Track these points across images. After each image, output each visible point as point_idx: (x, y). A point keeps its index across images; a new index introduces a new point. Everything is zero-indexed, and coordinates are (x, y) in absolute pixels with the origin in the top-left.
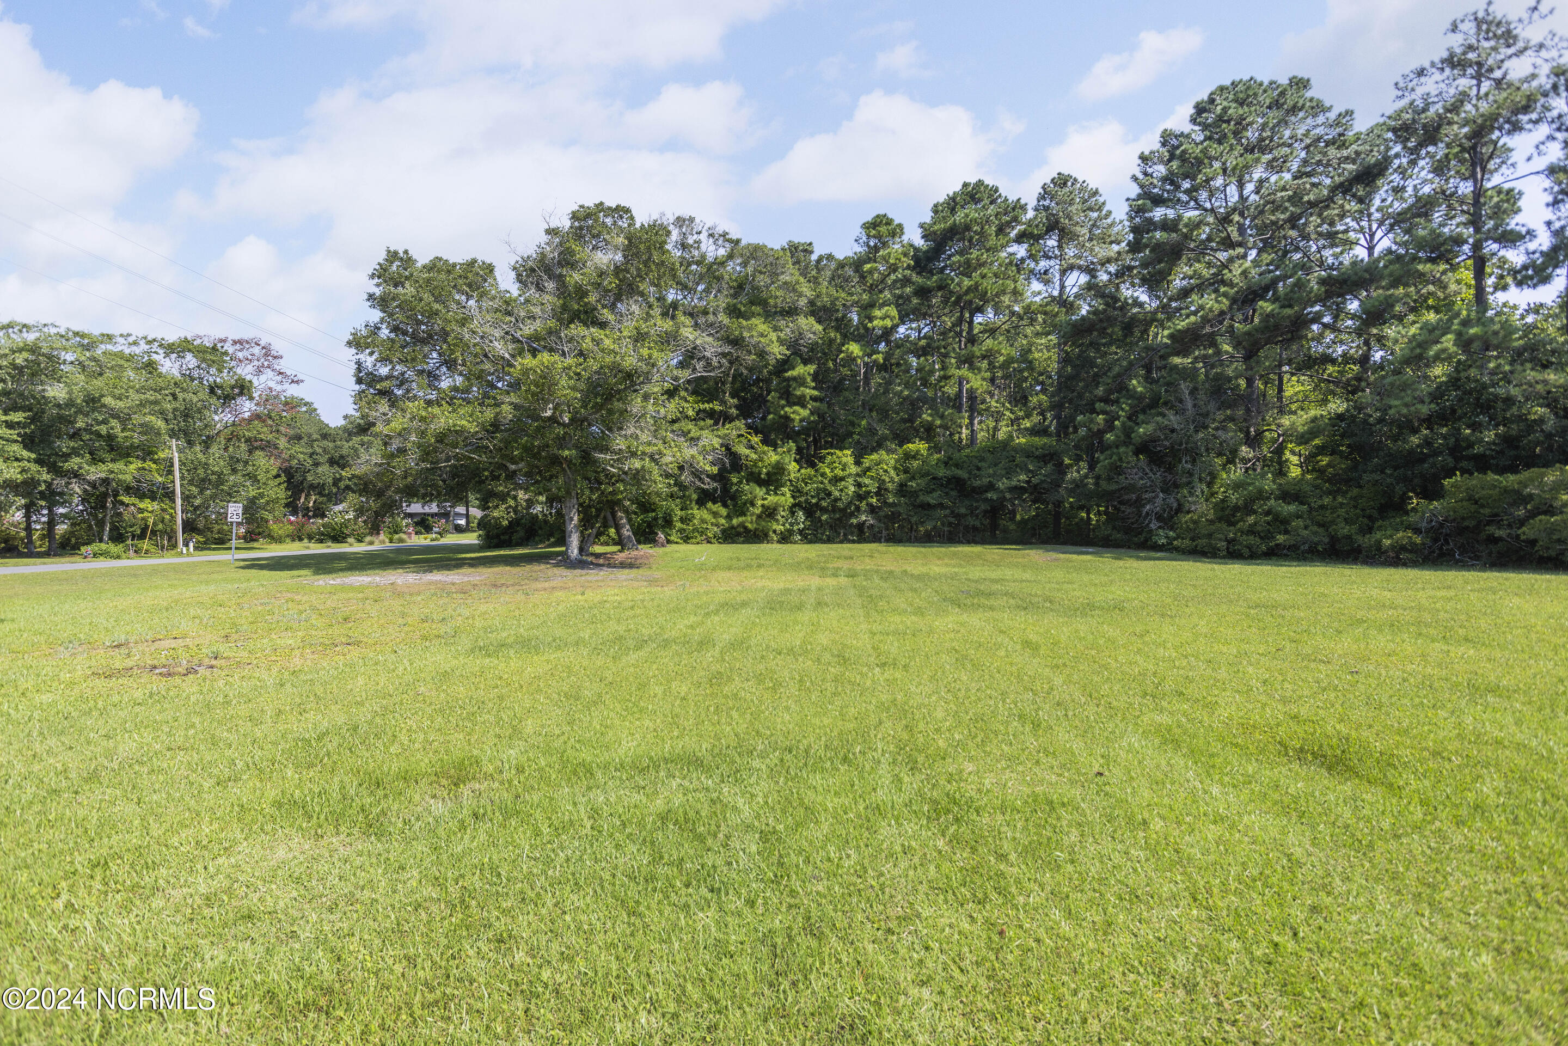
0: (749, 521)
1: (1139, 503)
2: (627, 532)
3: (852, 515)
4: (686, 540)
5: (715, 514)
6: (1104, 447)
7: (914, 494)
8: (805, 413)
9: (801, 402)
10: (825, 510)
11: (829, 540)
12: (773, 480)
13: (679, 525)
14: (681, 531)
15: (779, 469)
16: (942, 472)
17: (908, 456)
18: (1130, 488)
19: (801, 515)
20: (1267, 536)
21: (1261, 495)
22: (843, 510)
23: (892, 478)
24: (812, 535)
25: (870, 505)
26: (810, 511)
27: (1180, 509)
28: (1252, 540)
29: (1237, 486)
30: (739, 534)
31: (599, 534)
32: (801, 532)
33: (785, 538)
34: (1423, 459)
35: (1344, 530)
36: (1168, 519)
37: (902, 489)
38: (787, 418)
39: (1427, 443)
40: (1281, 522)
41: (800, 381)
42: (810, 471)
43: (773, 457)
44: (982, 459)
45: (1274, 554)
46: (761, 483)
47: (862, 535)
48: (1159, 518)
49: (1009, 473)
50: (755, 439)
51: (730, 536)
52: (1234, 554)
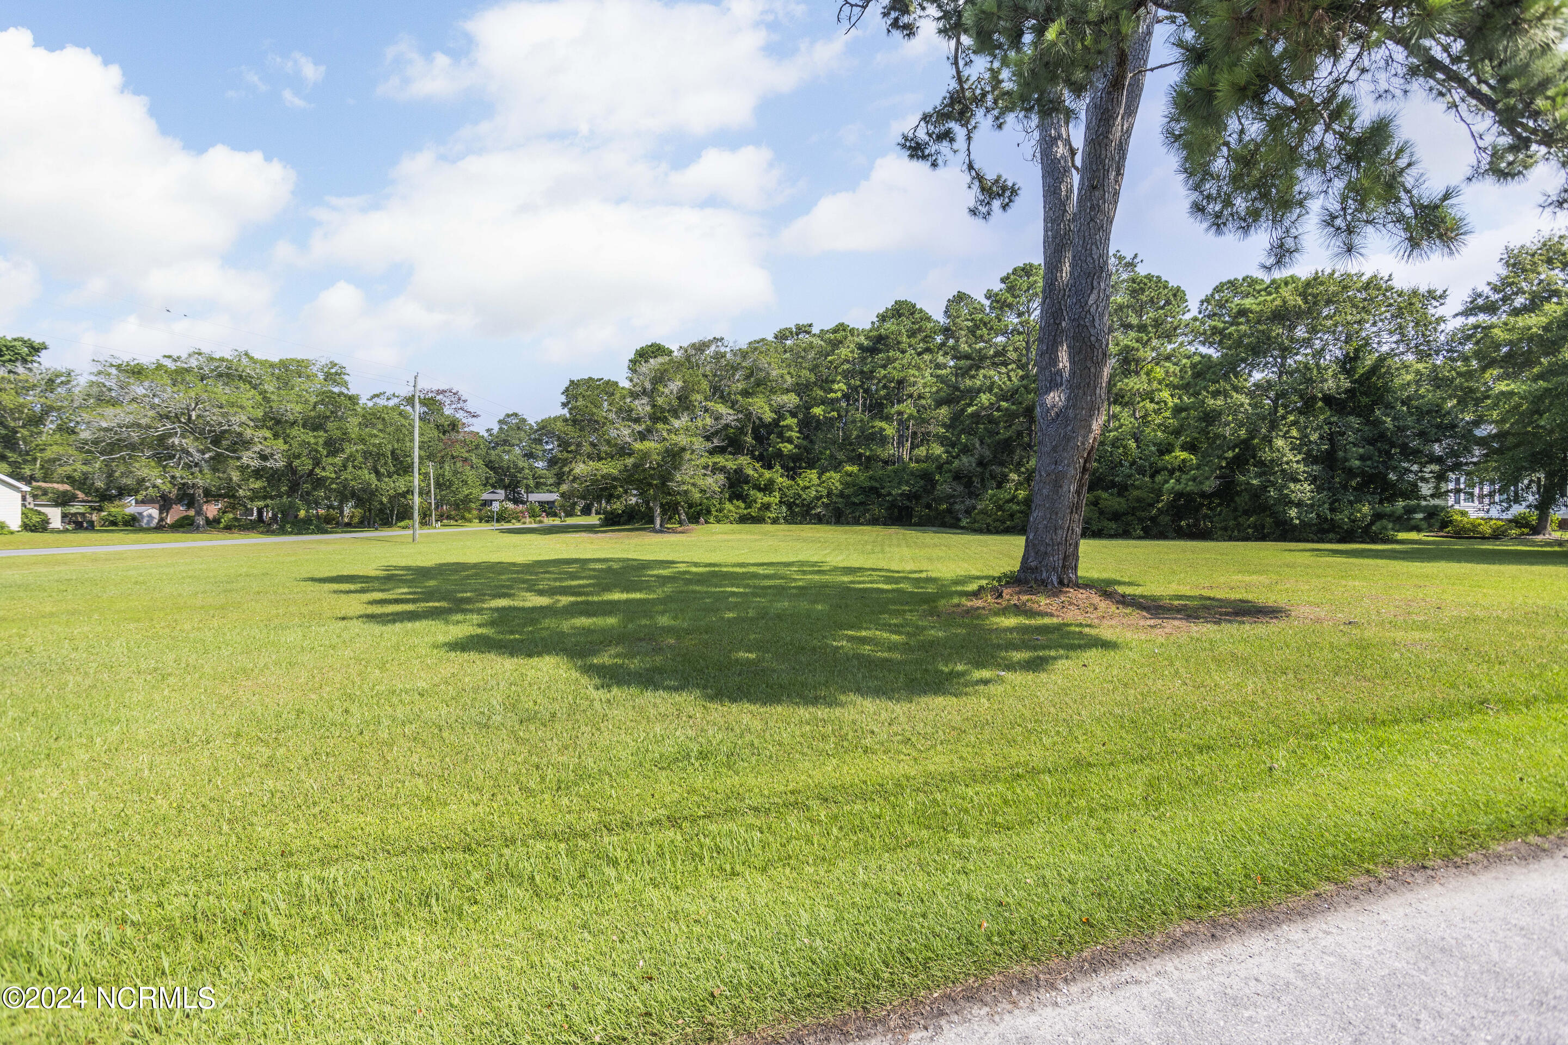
0: (754, 512)
2: (683, 517)
3: (813, 508)
4: (718, 522)
5: (738, 507)
7: (848, 496)
8: (790, 447)
9: (790, 441)
10: (797, 505)
12: (767, 488)
13: (715, 513)
14: (716, 517)
15: (771, 482)
16: (865, 484)
17: (846, 474)
19: (784, 508)
22: (808, 505)
23: (837, 487)
24: (791, 520)
25: (823, 503)
26: (790, 506)
30: (749, 519)
31: (670, 518)
33: (775, 521)
37: (841, 495)
38: (780, 449)
41: (789, 428)
42: (790, 482)
43: (767, 474)
46: (760, 490)
47: (820, 520)
50: (757, 465)
51: (743, 520)
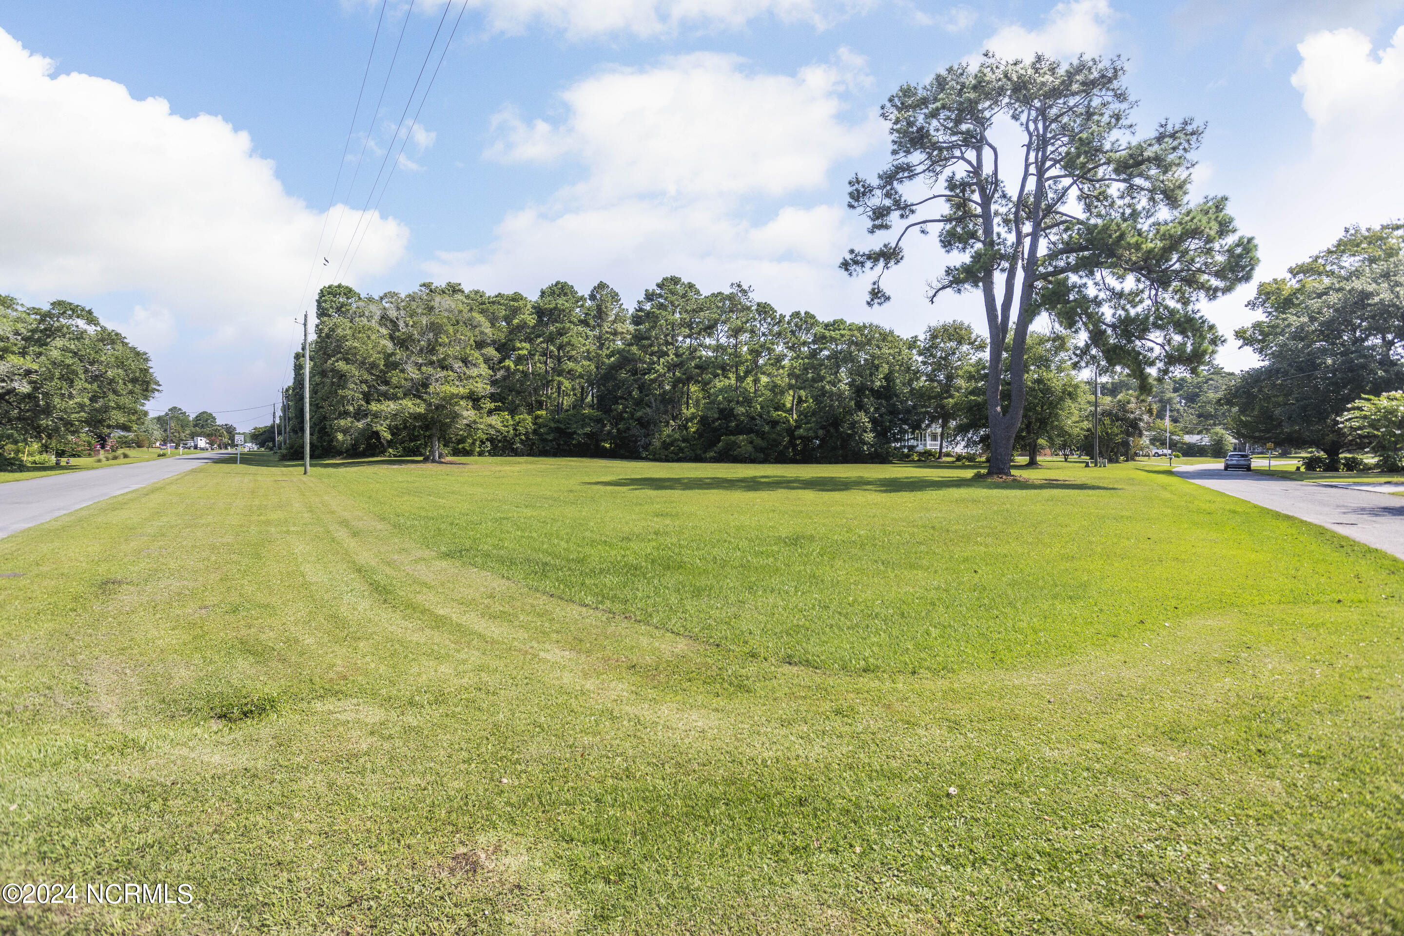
1: (636, 442)
3: (513, 444)
6: (622, 419)
7: (541, 435)
11: (501, 455)
16: (553, 425)
17: (537, 417)
18: (634, 436)
19: (488, 444)
20: (677, 454)
21: (676, 440)
22: (508, 442)
23: (531, 426)
24: (494, 453)
25: (521, 439)
27: (650, 444)
28: (673, 455)
29: (669, 436)
30: (460, 452)
32: (489, 452)
33: (481, 454)
34: (719, 430)
35: (699, 452)
36: (646, 447)
37: (535, 432)
39: (720, 425)
40: (681, 450)
44: (570, 420)
45: (679, 460)
47: (516, 453)
48: (643, 447)
49: (583, 427)
52: (667, 460)
